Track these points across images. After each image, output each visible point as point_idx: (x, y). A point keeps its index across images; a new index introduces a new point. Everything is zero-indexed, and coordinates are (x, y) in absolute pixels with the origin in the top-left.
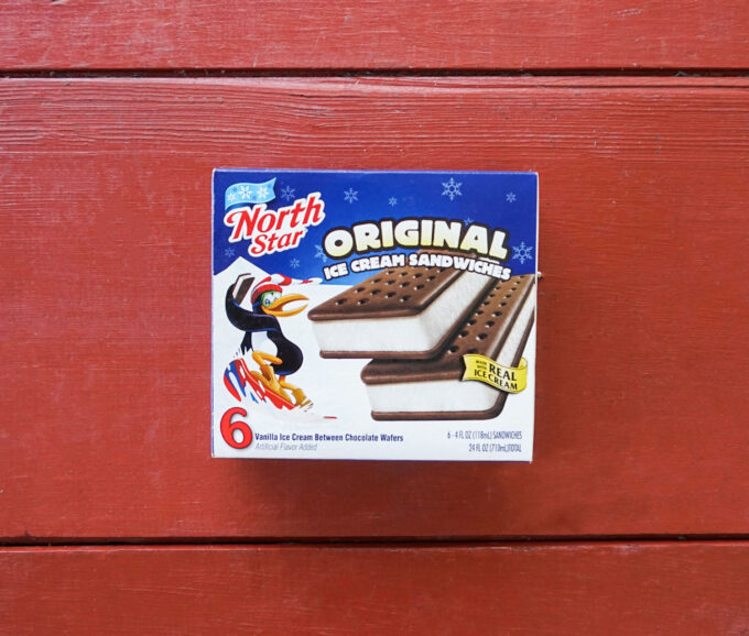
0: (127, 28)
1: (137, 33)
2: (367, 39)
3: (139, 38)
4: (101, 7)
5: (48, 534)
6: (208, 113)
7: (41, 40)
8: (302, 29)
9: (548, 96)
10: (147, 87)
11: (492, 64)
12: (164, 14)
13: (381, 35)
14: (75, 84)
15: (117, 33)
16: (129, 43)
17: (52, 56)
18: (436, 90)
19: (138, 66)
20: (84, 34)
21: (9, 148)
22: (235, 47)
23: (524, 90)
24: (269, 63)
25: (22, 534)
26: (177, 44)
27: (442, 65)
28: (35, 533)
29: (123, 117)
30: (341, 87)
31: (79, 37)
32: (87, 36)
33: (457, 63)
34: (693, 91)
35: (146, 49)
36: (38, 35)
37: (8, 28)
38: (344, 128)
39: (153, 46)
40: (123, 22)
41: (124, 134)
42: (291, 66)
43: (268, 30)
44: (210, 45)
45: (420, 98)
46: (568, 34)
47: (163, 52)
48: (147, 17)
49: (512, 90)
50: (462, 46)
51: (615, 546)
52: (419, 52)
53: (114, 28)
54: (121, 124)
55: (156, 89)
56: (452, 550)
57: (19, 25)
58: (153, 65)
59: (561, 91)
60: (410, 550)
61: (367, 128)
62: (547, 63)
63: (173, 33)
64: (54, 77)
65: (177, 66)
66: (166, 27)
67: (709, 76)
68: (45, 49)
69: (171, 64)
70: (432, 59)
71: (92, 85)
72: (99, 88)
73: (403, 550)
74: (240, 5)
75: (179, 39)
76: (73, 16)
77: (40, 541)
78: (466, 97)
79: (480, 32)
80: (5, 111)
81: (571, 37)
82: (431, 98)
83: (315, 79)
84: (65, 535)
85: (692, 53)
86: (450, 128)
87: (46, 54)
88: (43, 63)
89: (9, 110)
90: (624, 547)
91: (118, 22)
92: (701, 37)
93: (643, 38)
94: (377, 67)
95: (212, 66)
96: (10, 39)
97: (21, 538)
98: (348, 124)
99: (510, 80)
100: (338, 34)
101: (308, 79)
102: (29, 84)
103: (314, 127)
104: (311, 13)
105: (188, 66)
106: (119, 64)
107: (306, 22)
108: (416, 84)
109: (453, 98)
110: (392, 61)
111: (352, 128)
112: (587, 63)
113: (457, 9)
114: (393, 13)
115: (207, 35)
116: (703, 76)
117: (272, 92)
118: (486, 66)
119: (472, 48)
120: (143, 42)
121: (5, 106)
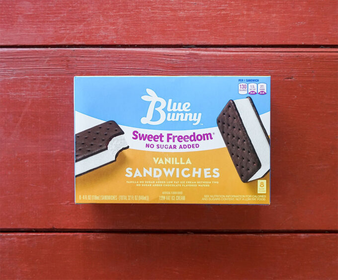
0: (98, 29)
1: (102, 31)
2: (194, 33)
3: (103, 33)
4: (87, 21)
5: (62, 227)
6: (130, 62)
7: (63, 34)
8: (168, 29)
9: (268, 55)
10: (105, 52)
11: (245, 43)
12: (113, 24)
13: (200, 32)
14: (77, 50)
15: (94, 31)
16: (99, 35)
17: (68, 40)
18: (222, 53)
19: (102, 44)
20: (80, 31)
21: (49, 75)
22: (141, 36)
23: (258, 53)
24: (155, 43)
25: (52, 227)
26: (117, 35)
27: (225, 44)
28: (57, 227)
29: (96, 63)
30: (184, 52)
31: (78, 33)
32: (81, 32)
33: (231, 43)
34: (327, 54)
35: (105, 37)
36: (62, 32)
37: (50, 29)
38: (185, 68)
39: (108, 36)
40: (96, 27)
41: (96, 70)
42: (164, 44)
43: (154, 30)
44: (131, 35)
45: (216, 56)
46: (276, 32)
47: (112, 39)
48: (106, 25)
49: (253, 53)
50: (233, 36)
51: (299, 235)
52: (215, 38)
53: (92, 29)
54: (95, 66)
55: (109, 52)
56: (231, 236)
57: (55, 28)
58: (108, 43)
59: (273, 53)
60: (213, 235)
61: (194, 68)
62: (267, 42)
63: (116, 31)
64: (68, 47)
65: (117, 44)
66: (114, 29)
67: (334, 48)
68: (65, 37)
69: (115, 43)
70: (220, 41)
71: (83, 51)
72: (86, 52)
73: (210, 235)
74: (143, 21)
75: (118, 34)
76: (76, 25)
77: (58, 230)
78: (234, 56)
79: (239, 31)
80: (48, 60)
81: (277, 33)
82: (220, 56)
83: (173, 49)
84: (69, 228)
85: (326, 39)
86: (228, 68)
87: (65, 39)
88: (64, 42)
89: (50, 60)
90: (302, 235)
91: (94, 27)
92: (330, 33)
93: (306, 33)
94: (198, 44)
95: (132, 44)
96: (51, 33)
97: (51, 229)
98: (186, 66)
99: (252, 49)
100: (183, 32)
101: (170, 49)
102: (58, 51)
103: (173, 67)
104: (171, 24)
105: (122, 44)
106: (94, 43)
107: (169, 27)
108: (214, 51)
109: (229, 56)
110: (205, 42)
111: (188, 67)
112: (283, 43)
113: (231, 22)
114: (205, 23)
115: (130, 32)
116: (331, 48)
117: (156, 54)
118: (242, 44)
119: (237, 37)
120: (104, 34)
121: (48, 59)
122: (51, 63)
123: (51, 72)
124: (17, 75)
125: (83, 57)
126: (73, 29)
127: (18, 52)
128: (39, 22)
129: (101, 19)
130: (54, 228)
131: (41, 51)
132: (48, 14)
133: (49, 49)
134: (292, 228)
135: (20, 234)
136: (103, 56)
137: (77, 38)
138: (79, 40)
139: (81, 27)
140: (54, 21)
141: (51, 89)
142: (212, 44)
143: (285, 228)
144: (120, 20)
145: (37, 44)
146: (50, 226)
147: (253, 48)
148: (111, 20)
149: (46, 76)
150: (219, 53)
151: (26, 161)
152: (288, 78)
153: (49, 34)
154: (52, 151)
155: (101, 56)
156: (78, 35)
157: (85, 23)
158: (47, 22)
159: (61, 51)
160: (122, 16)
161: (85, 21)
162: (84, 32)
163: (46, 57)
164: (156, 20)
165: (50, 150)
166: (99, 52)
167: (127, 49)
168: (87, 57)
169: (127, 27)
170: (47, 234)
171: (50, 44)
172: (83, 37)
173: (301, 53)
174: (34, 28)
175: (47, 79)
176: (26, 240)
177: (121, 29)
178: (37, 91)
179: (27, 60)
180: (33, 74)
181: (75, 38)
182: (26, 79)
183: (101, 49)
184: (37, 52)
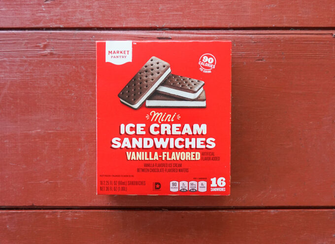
122: (29, 46)
123: (29, 54)
125: (60, 39)
126: (49, 12)
128: (17, 5)
130: (33, 205)
131: (19, 34)
133: (27, 31)
134: (262, 205)
136: (80, 38)
137: (53, 20)
138: (56, 22)
139: (58, 10)
140: (31, 4)
141: (29, 71)
142: (185, 27)
143: (255, 205)
145: (14, 27)
146: (29, 203)
147: (225, 31)
148: (87, 4)
149: (24, 58)
150: (192, 35)
151: (5, 141)
152: (259, 60)
153: (26, 17)
154: (30, 132)
155: (77, 38)
156: (55, 18)
157: (62, 6)
158: (25, 5)
159: (38, 33)
161: (61, 4)
162: (61, 15)
163: (23, 40)
164: (131, 3)
165: (29, 131)
167: (103, 32)
168: (63, 39)
169: (102, 10)
170: (27, 211)
171: (27, 27)
172: (60, 20)
173: (271, 35)
174: (12, 11)
175: (25, 61)
176: (6, 217)
177: (97, 12)
178: (16, 73)
179: (5, 42)
180: (12, 57)
181: (51, 20)
182: (4, 61)
183: (77, 32)
184: (15, 34)
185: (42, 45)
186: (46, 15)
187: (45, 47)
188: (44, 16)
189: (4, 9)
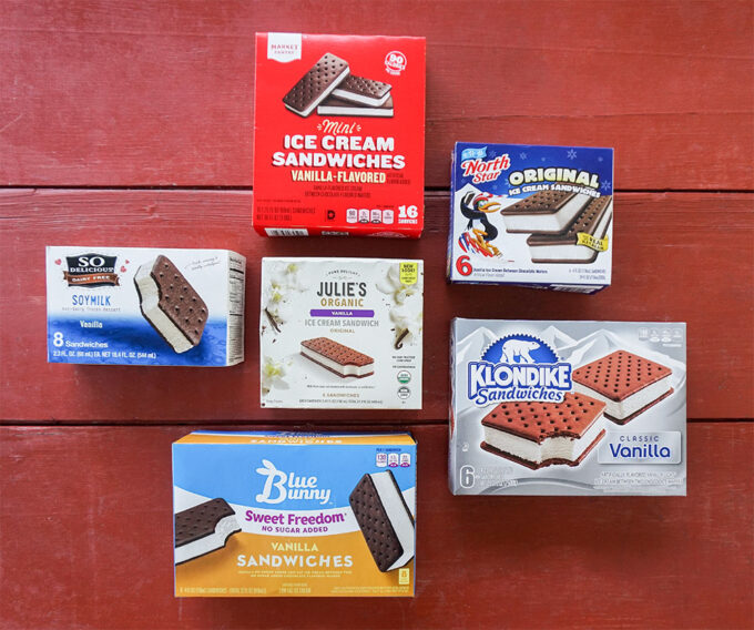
3: (198, 171)
7: (146, 172)
10: (201, 194)
12: (209, 160)
31: (166, 170)
32: (170, 170)
35: (201, 176)
39: (204, 175)
47: (209, 179)
54: (188, 212)
55: (206, 195)
58: (204, 184)
69: (213, 184)
71: (172, 193)
72: (176, 195)
75: (217, 172)
76: (164, 160)
87: (149, 178)
88: (147, 183)
89: (129, 205)
91: (186, 163)
95: (234, 185)
96: (130, 171)
102: (139, 193)
105: (222, 185)
106: (187, 183)
115: (232, 170)
121: (127, 203)
122: (131, 209)
123: (131, 220)
124: (88, 223)
125: (172, 201)
126: (159, 167)
127: (87, 195)
128: (115, 156)
129: (195, 152)
131: (118, 194)
132: (127, 146)
133: (129, 191)
135: (91, 428)
136: (198, 200)
137: (163, 177)
138: (167, 179)
139: (169, 163)
140: (135, 156)
144: (220, 155)
145: (112, 184)
148: (208, 155)
149: (125, 226)
153: (129, 173)
155: (194, 200)
156: (166, 173)
157: (175, 158)
158: (126, 156)
159: (143, 193)
160: (221, 150)
162: (174, 170)
163: (124, 201)
166: (193, 195)
167: (228, 192)
168: (177, 201)
169: (228, 164)
171: (130, 185)
172: (172, 175)
174: (109, 163)
175: (127, 229)
177: (220, 166)
179: (99, 204)
180: (108, 223)
181: (161, 177)
182: (98, 229)
183: (194, 191)
184: (113, 194)
185: (148, 208)
186: (154, 169)
187: (153, 210)
188: (152, 171)
189: (98, 162)
